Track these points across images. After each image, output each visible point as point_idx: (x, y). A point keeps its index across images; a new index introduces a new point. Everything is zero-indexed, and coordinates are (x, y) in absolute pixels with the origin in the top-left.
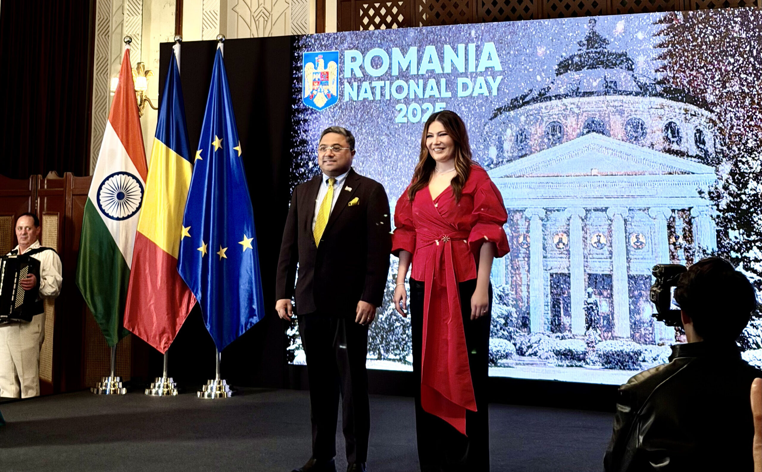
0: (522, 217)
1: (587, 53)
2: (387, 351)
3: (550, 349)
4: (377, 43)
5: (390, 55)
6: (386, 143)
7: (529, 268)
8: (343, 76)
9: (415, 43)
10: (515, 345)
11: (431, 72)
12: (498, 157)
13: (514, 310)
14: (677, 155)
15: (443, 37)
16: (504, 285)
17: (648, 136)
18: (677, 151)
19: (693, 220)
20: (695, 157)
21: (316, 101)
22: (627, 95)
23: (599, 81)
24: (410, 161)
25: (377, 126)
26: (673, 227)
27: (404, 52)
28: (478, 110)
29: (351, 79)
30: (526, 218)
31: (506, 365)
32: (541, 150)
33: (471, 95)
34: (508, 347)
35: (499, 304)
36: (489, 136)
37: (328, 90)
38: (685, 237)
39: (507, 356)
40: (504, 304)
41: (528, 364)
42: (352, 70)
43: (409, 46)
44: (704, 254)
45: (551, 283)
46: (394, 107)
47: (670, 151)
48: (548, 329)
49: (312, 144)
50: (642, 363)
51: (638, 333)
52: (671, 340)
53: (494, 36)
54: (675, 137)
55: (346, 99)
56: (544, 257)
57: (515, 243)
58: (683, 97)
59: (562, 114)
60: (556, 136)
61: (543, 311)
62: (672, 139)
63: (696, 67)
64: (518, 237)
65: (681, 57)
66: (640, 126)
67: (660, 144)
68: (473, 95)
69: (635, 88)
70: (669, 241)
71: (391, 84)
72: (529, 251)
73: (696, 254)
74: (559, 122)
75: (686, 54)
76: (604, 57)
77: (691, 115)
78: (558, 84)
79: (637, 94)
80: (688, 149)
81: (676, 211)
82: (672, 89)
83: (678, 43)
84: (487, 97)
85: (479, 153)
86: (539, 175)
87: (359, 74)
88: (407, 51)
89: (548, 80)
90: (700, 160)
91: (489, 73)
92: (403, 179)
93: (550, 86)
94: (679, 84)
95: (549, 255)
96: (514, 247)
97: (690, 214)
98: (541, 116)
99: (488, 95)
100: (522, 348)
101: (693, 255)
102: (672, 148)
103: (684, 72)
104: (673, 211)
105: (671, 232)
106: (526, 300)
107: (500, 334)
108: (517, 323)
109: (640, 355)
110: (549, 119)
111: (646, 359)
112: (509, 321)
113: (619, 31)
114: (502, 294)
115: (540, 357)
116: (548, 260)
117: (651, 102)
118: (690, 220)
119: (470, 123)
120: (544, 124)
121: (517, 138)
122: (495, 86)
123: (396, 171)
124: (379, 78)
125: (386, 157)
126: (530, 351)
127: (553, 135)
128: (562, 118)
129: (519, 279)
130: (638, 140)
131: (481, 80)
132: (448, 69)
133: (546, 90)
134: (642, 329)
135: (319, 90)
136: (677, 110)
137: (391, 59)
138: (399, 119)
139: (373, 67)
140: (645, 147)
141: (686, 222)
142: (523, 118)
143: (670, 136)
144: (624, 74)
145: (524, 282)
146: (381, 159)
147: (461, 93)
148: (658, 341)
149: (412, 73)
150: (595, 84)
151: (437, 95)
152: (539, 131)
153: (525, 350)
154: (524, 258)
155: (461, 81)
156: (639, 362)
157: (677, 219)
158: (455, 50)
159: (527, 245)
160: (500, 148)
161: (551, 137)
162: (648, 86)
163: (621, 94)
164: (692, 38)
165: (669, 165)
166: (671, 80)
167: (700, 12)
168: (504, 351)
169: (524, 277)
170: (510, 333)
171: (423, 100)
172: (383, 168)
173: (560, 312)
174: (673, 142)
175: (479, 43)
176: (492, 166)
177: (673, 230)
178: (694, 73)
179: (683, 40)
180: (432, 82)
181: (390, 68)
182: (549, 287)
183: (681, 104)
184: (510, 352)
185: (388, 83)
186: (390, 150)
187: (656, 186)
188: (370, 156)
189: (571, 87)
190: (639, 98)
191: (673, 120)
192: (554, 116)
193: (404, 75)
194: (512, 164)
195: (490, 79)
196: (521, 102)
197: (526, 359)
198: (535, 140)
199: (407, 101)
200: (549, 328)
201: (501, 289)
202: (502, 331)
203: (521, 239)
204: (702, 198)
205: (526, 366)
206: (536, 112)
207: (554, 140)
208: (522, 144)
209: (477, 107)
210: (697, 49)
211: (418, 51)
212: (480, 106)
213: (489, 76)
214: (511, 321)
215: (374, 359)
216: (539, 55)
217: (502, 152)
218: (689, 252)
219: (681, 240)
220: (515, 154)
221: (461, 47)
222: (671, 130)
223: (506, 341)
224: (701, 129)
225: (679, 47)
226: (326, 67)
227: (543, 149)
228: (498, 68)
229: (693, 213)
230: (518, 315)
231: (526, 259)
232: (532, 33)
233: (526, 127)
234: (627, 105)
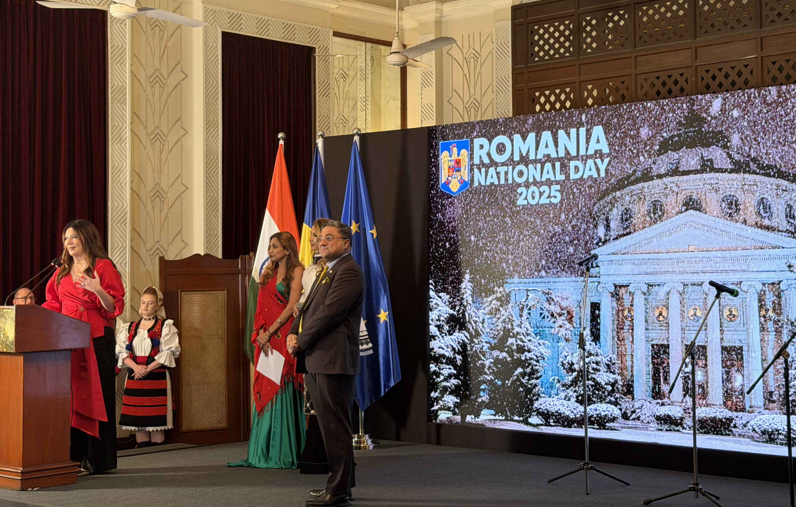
0: (627, 292)
1: (686, 133)
2: (513, 414)
3: (651, 414)
4: (501, 130)
5: (512, 141)
6: (510, 225)
7: (633, 340)
8: (473, 163)
9: (533, 128)
10: (621, 409)
11: (547, 157)
12: (606, 235)
13: (619, 378)
14: (769, 230)
15: (558, 123)
16: (611, 355)
17: (741, 212)
18: (768, 226)
19: (782, 293)
20: (785, 232)
21: (450, 186)
22: (722, 172)
23: (697, 160)
24: (530, 240)
25: (502, 208)
26: (764, 300)
27: (524, 138)
28: (588, 192)
29: (479, 165)
30: (630, 292)
31: (613, 428)
32: (644, 228)
33: (583, 176)
34: (615, 412)
35: (607, 372)
36: (597, 216)
37: (461, 176)
38: (774, 310)
39: (614, 419)
40: (611, 372)
41: (631, 428)
42: (481, 157)
43: (528, 132)
44: (792, 326)
45: (652, 354)
46: (516, 190)
47: (761, 227)
48: (649, 396)
49: (448, 226)
50: (733, 429)
51: (730, 400)
52: (760, 407)
53: (602, 120)
54: (767, 212)
55: (476, 184)
56: (647, 329)
57: (621, 316)
58: (775, 173)
59: (662, 193)
60: (657, 215)
61: (645, 379)
62: (764, 215)
63: (788, 142)
64: (623, 311)
65: (773, 133)
66: (734, 203)
67: (752, 218)
69: (730, 165)
70: (760, 313)
71: (513, 169)
72: (633, 323)
73: (785, 327)
74: (659, 201)
75: (778, 129)
76: (701, 136)
77: (783, 190)
78: (659, 165)
79: (732, 171)
80: (778, 224)
81: (767, 285)
82: (765, 165)
83: (772, 119)
84: (596, 178)
85: (589, 231)
86: (641, 252)
87: (486, 161)
88: (527, 137)
89: (650, 160)
90: (790, 235)
91: (598, 155)
92: (524, 257)
93: (652, 166)
94: (771, 159)
95: (650, 327)
96: (620, 320)
97: (779, 288)
98: (644, 196)
99: (597, 176)
100: (626, 413)
101: (781, 327)
102: (764, 224)
103: (777, 148)
104: (764, 284)
105: (762, 305)
106: (630, 369)
107: (608, 400)
108: (622, 390)
109: (732, 422)
110: (651, 198)
111: (737, 425)
112: (615, 388)
113: (716, 109)
114: (609, 363)
115: (642, 421)
116: (649, 331)
117: (744, 178)
118: (779, 294)
119: (581, 204)
120: (646, 203)
121: (622, 218)
122: (602, 168)
123: (518, 250)
124: (503, 164)
125: (510, 237)
126: (634, 416)
127: (655, 214)
128: (662, 197)
129: (624, 349)
130: (732, 217)
131: (590, 162)
132: (562, 154)
133: (649, 170)
134: (734, 397)
135: (453, 176)
136: (769, 186)
137: (513, 145)
138: (521, 202)
139: (498, 154)
140: (738, 223)
141: (775, 295)
142: (627, 198)
143: (762, 212)
144: (720, 151)
145: (629, 352)
146: (506, 239)
147: (573, 176)
148: (747, 408)
149: (530, 158)
150: (693, 163)
151: (553, 179)
152: (642, 210)
153: (629, 415)
154: (628, 330)
155: (573, 164)
156: (730, 428)
157: (767, 293)
158: (568, 134)
159: (631, 317)
160: (608, 227)
161: (652, 215)
162: (742, 163)
163: (717, 172)
164: (785, 113)
165: (761, 239)
166: (764, 156)
167: (793, 87)
168: (611, 415)
169: (628, 347)
170: (616, 399)
171: (542, 184)
172: (507, 247)
173: (660, 380)
174: (765, 217)
175: (589, 127)
176: (600, 244)
177: (763, 303)
178: (786, 148)
179: (776, 115)
180: (548, 166)
181: (512, 154)
182: (651, 357)
183: (772, 180)
184: (616, 416)
185: (510, 168)
186: (513, 231)
187: (748, 261)
188: (496, 237)
189: (671, 166)
190: (734, 175)
191: (765, 196)
192: (656, 195)
193: (525, 160)
194: (617, 242)
195: (598, 161)
196: (626, 182)
197: (630, 423)
198: (638, 218)
199: (527, 185)
200: (651, 395)
201: (608, 358)
202: (609, 397)
203: (626, 313)
204: (791, 271)
205: (630, 430)
206: (640, 191)
207: (655, 218)
208: (627, 223)
209: (587, 189)
210: (789, 123)
211: (537, 136)
212: (590, 187)
213: (597, 158)
214: (617, 388)
215: (502, 420)
216: (642, 136)
217: (609, 231)
218: (778, 324)
219: (770, 313)
220: (621, 233)
221: (573, 131)
222: (764, 206)
223: (613, 406)
224: (792, 204)
225: (772, 123)
226: (459, 155)
227: (646, 227)
228: (606, 150)
229: (783, 286)
230: (623, 383)
231: (630, 331)
232: (636, 115)
233: (630, 207)
234: (722, 182)
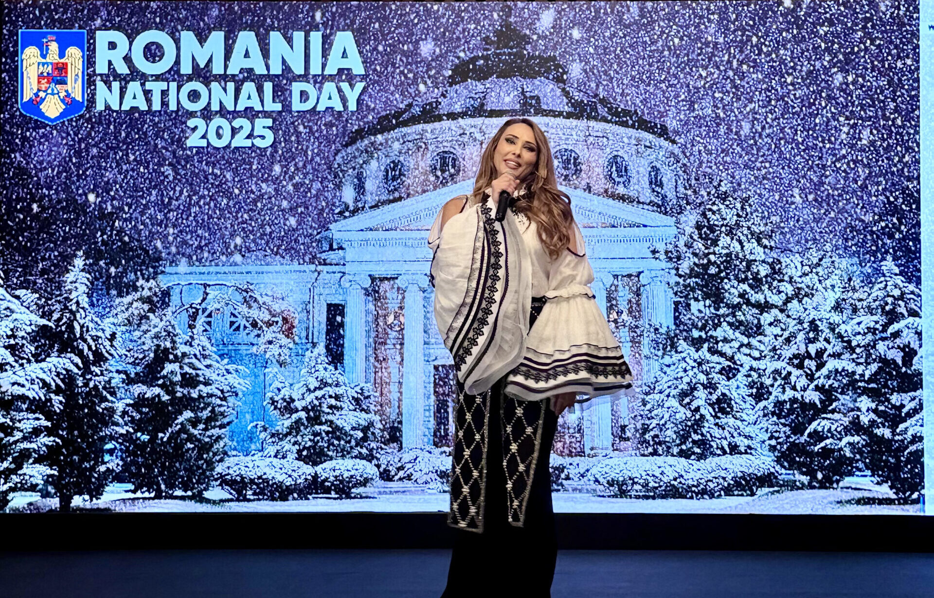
0: (393, 288)
1: (498, 55)
2: (171, 486)
3: (431, 469)
4: (155, 22)
5: (177, 42)
6: (171, 178)
7: (402, 360)
8: (94, 71)
9: (221, 26)
10: (378, 466)
11: (248, 73)
12: (356, 201)
13: (377, 418)
14: (624, 201)
15: (269, 20)
16: (362, 385)
17: (583, 175)
18: (623, 195)
19: (642, 289)
20: (649, 204)
21: (43, 107)
22: (555, 116)
23: (514, 96)
24: (212, 204)
25: (154, 150)
26: (615, 299)
27: (202, 39)
28: (325, 132)
29: (108, 76)
30: (398, 289)
31: (364, 495)
32: (424, 191)
33: (315, 107)
34: (368, 471)
35: (355, 410)
36: (342, 171)
37: (67, 91)
38: (630, 312)
39: (365, 482)
40: (362, 410)
41: (396, 492)
42: (110, 63)
43: (210, 31)
44: (655, 334)
45: (435, 379)
46: (185, 123)
47: (613, 196)
48: (428, 443)
49: (37, 176)
50: (564, 482)
51: (560, 441)
52: (607, 449)
53: (353, 22)
54: (622, 176)
55: (100, 106)
56: (425, 343)
57: (381, 324)
58: (634, 122)
59: (456, 141)
60: (447, 173)
61: (422, 418)
62: (617, 179)
63: (654, 80)
64: (385, 316)
65: (633, 66)
66: (572, 161)
67: (600, 184)
68: (318, 109)
69: (566, 107)
71: (179, 88)
72: (403, 335)
73: (645, 335)
74: (451, 153)
75: (641, 62)
76: (522, 61)
77: (645, 146)
78: (451, 98)
79: (569, 116)
80: (639, 193)
81: (620, 277)
82: (620, 110)
83: (630, 46)
84: (340, 112)
85: (326, 194)
86: (420, 228)
87: (122, 69)
88: (207, 37)
89: (436, 90)
90: (655, 208)
91: (344, 77)
92: (200, 232)
93: (440, 100)
94: (630, 103)
95: (433, 341)
96: (380, 330)
97: (639, 281)
98: (425, 143)
99: (342, 109)
100: (389, 471)
101: (640, 336)
102: (617, 192)
103: (638, 87)
104: (616, 277)
105: (612, 305)
106: (397, 404)
107: (355, 452)
108: (382, 437)
109: (563, 471)
110: (437, 147)
111: (571, 476)
112: (369, 434)
113: (546, 25)
114: (359, 396)
115: (416, 481)
116: (431, 346)
117: (589, 127)
118: (639, 289)
119: (313, 150)
120: (429, 155)
121: (387, 175)
122: (352, 96)
123: (187, 219)
124: (158, 78)
125: (170, 199)
126: (401, 474)
127: (443, 171)
128: (457, 147)
129: (386, 374)
130: (569, 180)
131: (329, 87)
132: (276, 69)
133: (434, 105)
134: (567, 437)
135: (49, 91)
136: (626, 140)
137: (178, 49)
138: (194, 141)
139: (147, 59)
140: (578, 190)
141: (633, 292)
142: (396, 146)
143: (614, 175)
144: (551, 86)
145: (395, 378)
146: (163, 201)
147: (297, 105)
148: (587, 451)
149: (214, 72)
150: (507, 99)
151: (258, 107)
152: (422, 164)
153: (393, 473)
154: (394, 345)
155: (297, 87)
156: (560, 481)
157: (620, 288)
158: (289, 40)
159: (399, 326)
160: (360, 188)
161: (439, 173)
162: (585, 105)
163: (546, 115)
164: (650, 40)
165: (612, 214)
166: (619, 98)
167: (662, 5)
168: (361, 476)
169: (394, 370)
170: (371, 450)
171: (236, 114)
172: (165, 215)
173: (447, 418)
174: (619, 183)
175: (328, 31)
176: (347, 214)
177: (614, 302)
178: (651, 89)
179: (636, 42)
180: (249, 87)
181: (177, 62)
182: (432, 385)
183: (631, 132)
184: (370, 477)
185: (173, 85)
186: (178, 189)
187: (593, 243)
188: (142, 197)
189: (472, 102)
190: (573, 122)
191: (619, 154)
192: (445, 144)
193: (203, 74)
194: (377, 211)
195: (345, 86)
196: (394, 121)
197: (394, 485)
198: (415, 177)
199: (207, 114)
200: (432, 442)
201: (358, 389)
202: (359, 448)
203: (391, 319)
204: (657, 259)
205: (395, 496)
206: (418, 137)
207: (444, 178)
208: (395, 183)
209: (323, 128)
210: (656, 55)
211: (226, 39)
212: (329, 125)
213: (343, 81)
214: (373, 433)
215: (149, 499)
216: (422, 53)
217: (363, 194)
218: (635, 332)
219: (625, 316)
220: (384, 198)
221: (298, 37)
222: (617, 167)
223: (364, 462)
224: (658, 166)
225: (631, 53)
226: (62, 55)
227: (427, 191)
228: (358, 69)
229: (643, 279)
230: (384, 426)
231: (398, 347)
232: (412, 21)
233: (401, 159)
234: (554, 131)
